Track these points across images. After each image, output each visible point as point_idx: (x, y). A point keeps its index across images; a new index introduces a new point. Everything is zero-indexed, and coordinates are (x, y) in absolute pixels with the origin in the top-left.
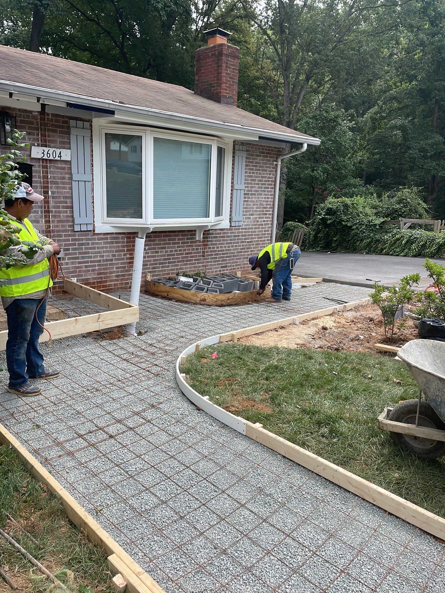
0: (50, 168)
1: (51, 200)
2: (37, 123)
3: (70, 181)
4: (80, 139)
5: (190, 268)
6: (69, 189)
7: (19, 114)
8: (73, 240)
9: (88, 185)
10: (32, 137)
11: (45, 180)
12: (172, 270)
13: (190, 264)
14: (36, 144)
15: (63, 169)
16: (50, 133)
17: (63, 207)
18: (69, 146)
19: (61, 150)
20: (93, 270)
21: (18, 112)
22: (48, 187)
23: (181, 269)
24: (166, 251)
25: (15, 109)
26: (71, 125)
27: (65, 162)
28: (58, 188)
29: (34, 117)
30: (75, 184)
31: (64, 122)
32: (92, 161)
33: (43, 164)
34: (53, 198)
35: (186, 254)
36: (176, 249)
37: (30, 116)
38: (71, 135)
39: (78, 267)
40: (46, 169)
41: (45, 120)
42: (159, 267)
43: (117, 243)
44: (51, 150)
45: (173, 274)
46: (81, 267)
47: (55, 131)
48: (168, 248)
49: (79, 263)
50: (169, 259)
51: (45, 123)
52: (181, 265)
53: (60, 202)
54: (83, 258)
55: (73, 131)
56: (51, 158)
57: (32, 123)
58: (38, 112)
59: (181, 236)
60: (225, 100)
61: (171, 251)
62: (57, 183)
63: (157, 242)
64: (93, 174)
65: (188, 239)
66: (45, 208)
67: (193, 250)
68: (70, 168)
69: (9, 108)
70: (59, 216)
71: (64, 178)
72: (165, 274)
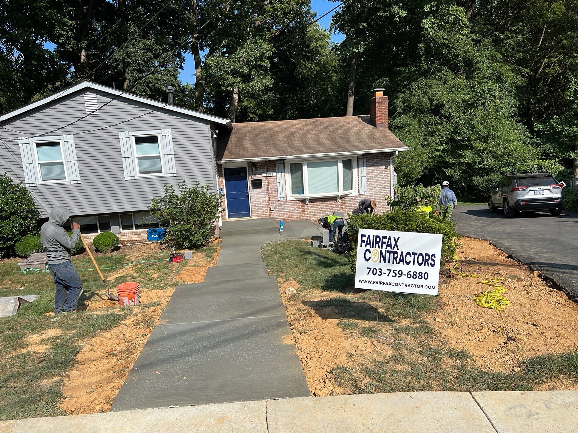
4: (280, 167)
6: (276, 185)
8: (278, 203)
9: (284, 183)
10: (263, 170)
11: (267, 183)
18: (276, 171)
19: (273, 173)
21: (257, 163)
22: (268, 186)
27: (274, 176)
30: (278, 183)
31: (274, 163)
32: (285, 175)
35: (332, 208)
36: (326, 206)
37: (262, 163)
40: (267, 180)
43: (296, 204)
44: (269, 174)
47: (271, 166)
48: (322, 205)
50: (323, 210)
51: (267, 165)
54: (282, 210)
55: (277, 165)
58: (265, 162)
59: (329, 200)
60: (380, 125)
64: (285, 179)
65: (332, 201)
67: (336, 206)
68: (276, 178)
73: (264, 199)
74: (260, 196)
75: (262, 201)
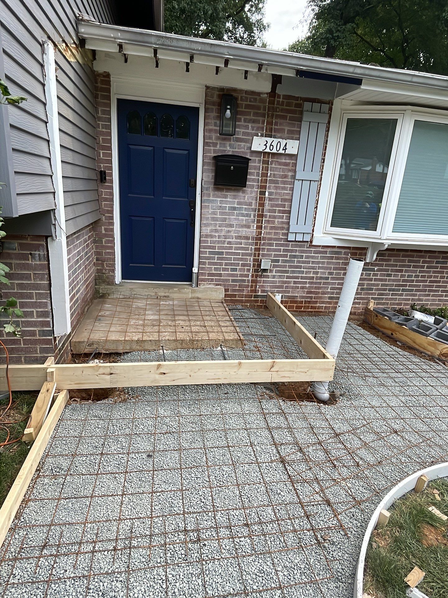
0: (271, 164)
1: (267, 202)
2: (265, 107)
3: (293, 180)
4: (314, 127)
5: (433, 300)
6: (290, 190)
7: (246, 97)
8: (285, 251)
9: (314, 185)
10: (256, 125)
11: (264, 178)
12: (406, 300)
13: (433, 296)
14: (259, 134)
15: (286, 164)
16: (279, 121)
17: (280, 211)
18: (298, 136)
19: (288, 141)
20: (302, 288)
21: (244, 95)
22: (265, 187)
23: (419, 300)
24: (402, 276)
25: (241, 91)
26: (305, 108)
27: (291, 156)
28: (276, 188)
29: (262, 101)
30: (297, 184)
31: (298, 105)
32: (325, 156)
33: (265, 159)
34: (270, 200)
35: (431, 282)
36: (418, 274)
37: (258, 99)
38: (303, 122)
39: (286, 282)
40: (267, 165)
41: (274, 104)
42: (387, 295)
43: (337, 258)
44: (276, 141)
45: (405, 304)
46: (289, 282)
47: (284, 118)
48: (406, 271)
49: (288, 277)
50: (406, 286)
51: (273, 108)
52: (420, 295)
53: (277, 206)
54: (293, 272)
55: (306, 117)
56: (274, 151)
57: (258, 108)
58: (267, 93)
59: (429, 258)
61: (409, 276)
62: (276, 182)
63: (392, 263)
64: (322, 172)
65: (437, 262)
66: (259, 211)
67: (442, 277)
68: (295, 165)
69: (235, 90)
70: (273, 222)
71: (286, 176)
72: (394, 304)
73: (244, 232)
74: (233, 219)
75: (237, 237)
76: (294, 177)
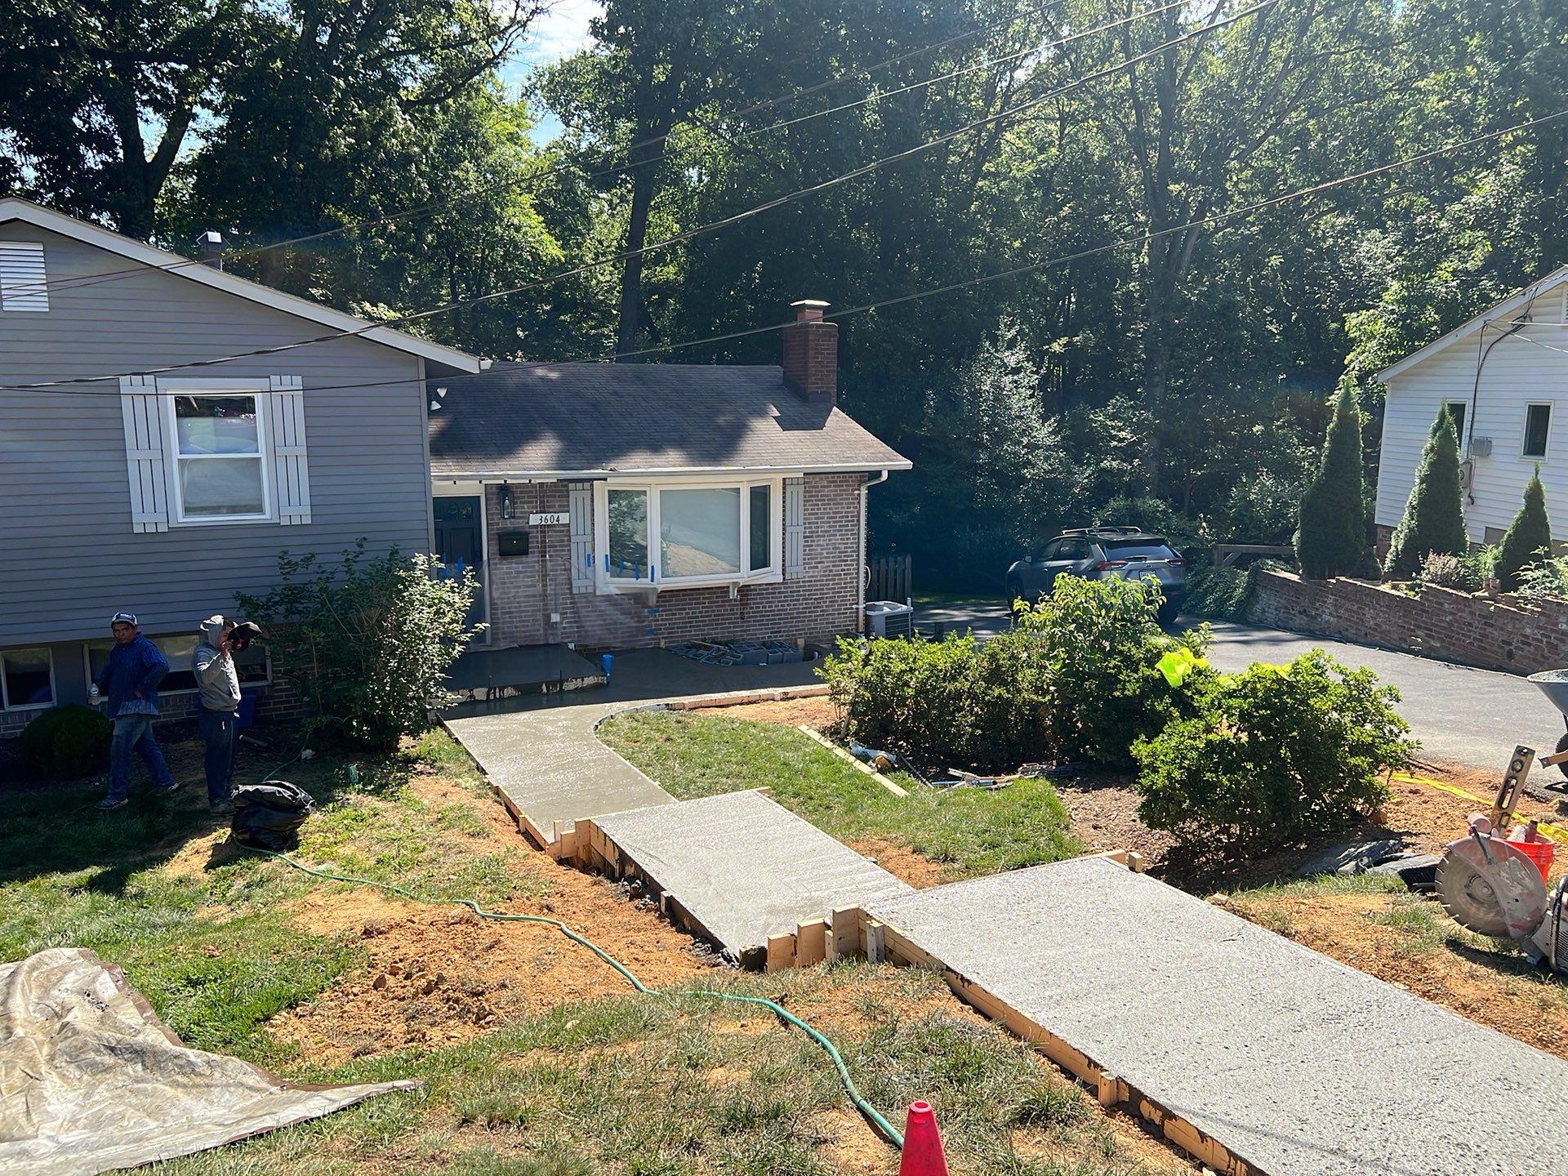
0: (548, 534)
1: (549, 563)
2: (536, 491)
3: (569, 543)
4: (580, 501)
5: (723, 633)
6: (567, 552)
7: (520, 489)
8: (571, 603)
10: (531, 506)
11: (543, 545)
12: (695, 635)
13: (722, 628)
14: (535, 513)
15: (561, 532)
16: (549, 499)
17: (561, 570)
18: (568, 509)
19: (560, 514)
22: (545, 552)
23: (709, 634)
26: (570, 488)
27: (564, 525)
28: (555, 551)
29: (533, 486)
30: (573, 546)
31: (563, 486)
32: (593, 521)
33: (542, 531)
34: (551, 561)
35: (715, 615)
38: (570, 498)
39: (577, 632)
40: (544, 536)
41: (544, 488)
42: (677, 632)
43: (622, 605)
44: (549, 515)
45: (696, 640)
46: (580, 632)
47: (554, 496)
50: (691, 622)
51: (543, 491)
52: (709, 629)
53: (558, 565)
55: (573, 494)
56: (549, 523)
57: (531, 492)
59: (708, 595)
60: (816, 397)
61: (693, 613)
62: (555, 546)
63: (671, 603)
64: (594, 534)
65: (717, 597)
66: (542, 572)
67: (725, 610)
68: (569, 532)
70: (557, 580)
71: (562, 541)
73: (531, 591)
74: (520, 581)
75: (525, 597)
76: (569, 540)
